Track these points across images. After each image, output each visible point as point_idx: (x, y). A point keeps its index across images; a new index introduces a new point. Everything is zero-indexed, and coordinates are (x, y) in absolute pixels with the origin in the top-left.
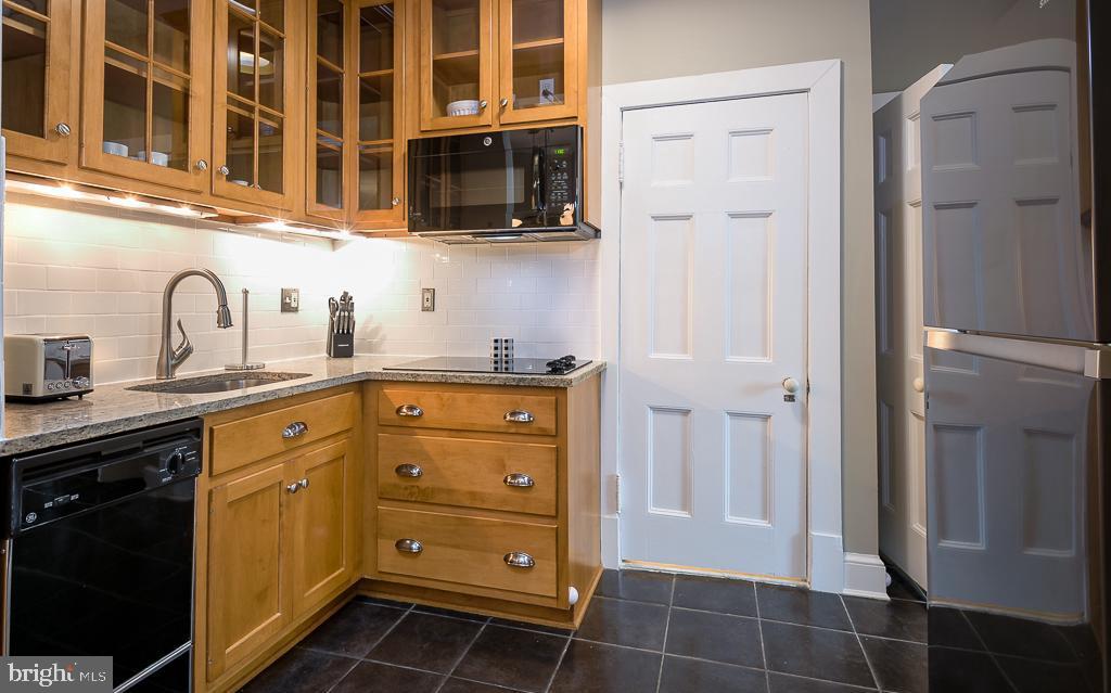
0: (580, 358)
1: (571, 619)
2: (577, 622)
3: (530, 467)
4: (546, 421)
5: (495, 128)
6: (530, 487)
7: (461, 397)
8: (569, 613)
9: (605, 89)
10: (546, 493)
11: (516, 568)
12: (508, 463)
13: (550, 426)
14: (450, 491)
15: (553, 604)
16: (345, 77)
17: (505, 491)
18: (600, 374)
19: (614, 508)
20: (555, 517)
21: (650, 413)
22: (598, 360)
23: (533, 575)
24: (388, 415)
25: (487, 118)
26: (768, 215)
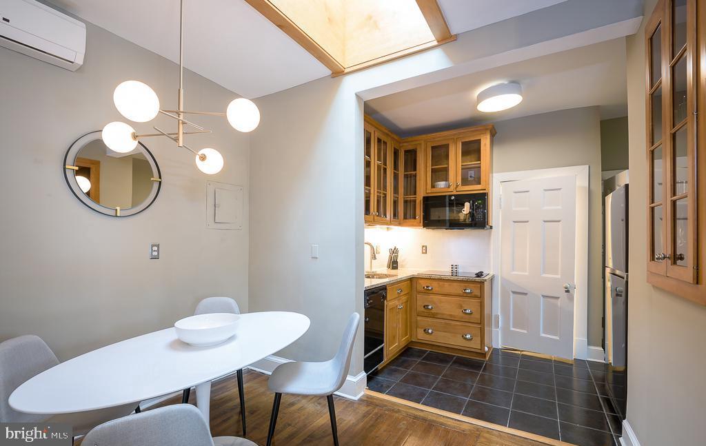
0: (485, 272)
1: (485, 357)
2: (487, 359)
3: (471, 307)
4: (477, 292)
5: (455, 193)
6: (471, 313)
7: (446, 284)
8: (484, 355)
9: (494, 174)
10: (477, 316)
11: (466, 339)
12: (463, 305)
13: (479, 294)
14: (443, 314)
15: (479, 351)
16: (399, 175)
17: (461, 314)
18: (492, 279)
19: (497, 326)
20: (480, 324)
21: (511, 293)
22: (492, 273)
23: (472, 342)
24: (420, 288)
25: (452, 188)
26: (559, 221)
